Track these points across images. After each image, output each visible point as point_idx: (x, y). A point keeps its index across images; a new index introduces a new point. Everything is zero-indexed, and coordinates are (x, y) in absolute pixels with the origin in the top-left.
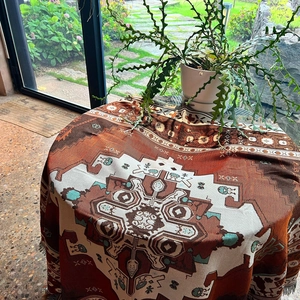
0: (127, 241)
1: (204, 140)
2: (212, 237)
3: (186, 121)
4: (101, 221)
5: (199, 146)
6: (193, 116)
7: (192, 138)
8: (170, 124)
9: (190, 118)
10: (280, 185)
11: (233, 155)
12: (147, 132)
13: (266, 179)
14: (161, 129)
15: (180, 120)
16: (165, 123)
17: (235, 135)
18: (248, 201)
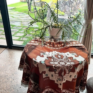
0: (61, 68)
1: (60, 45)
2: (77, 63)
3: (54, 42)
4: (54, 66)
5: (59, 47)
6: (55, 40)
7: (56, 46)
8: (50, 43)
9: (54, 41)
10: (83, 51)
11: (69, 47)
12: (46, 46)
13: (79, 50)
14: (48, 45)
15: (52, 42)
16: (49, 43)
17: (67, 43)
18: (79, 55)
